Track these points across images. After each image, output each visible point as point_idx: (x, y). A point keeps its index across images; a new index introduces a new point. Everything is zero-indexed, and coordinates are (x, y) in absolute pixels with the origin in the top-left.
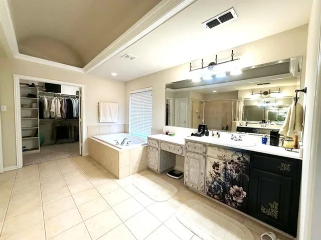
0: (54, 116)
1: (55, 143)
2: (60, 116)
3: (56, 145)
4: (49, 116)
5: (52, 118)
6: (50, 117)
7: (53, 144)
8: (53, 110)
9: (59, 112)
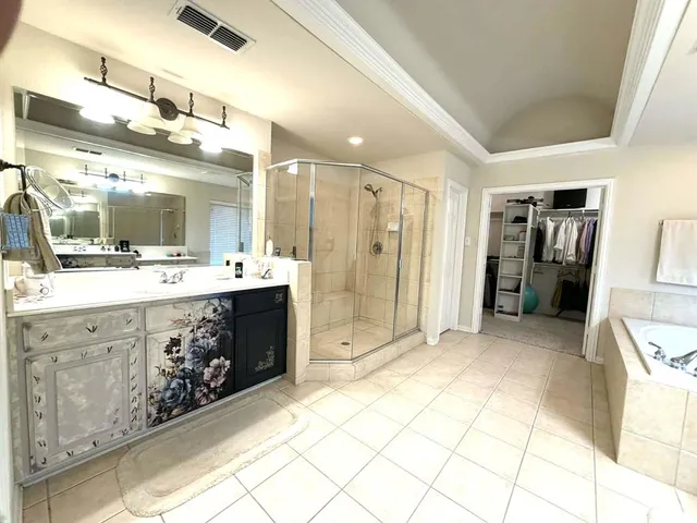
0: (560, 259)
1: (557, 316)
2: (572, 259)
3: (558, 321)
4: (551, 259)
5: (557, 262)
6: (554, 261)
7: (553, 316)
8: (559, 246)
9: (572, 250)
